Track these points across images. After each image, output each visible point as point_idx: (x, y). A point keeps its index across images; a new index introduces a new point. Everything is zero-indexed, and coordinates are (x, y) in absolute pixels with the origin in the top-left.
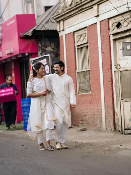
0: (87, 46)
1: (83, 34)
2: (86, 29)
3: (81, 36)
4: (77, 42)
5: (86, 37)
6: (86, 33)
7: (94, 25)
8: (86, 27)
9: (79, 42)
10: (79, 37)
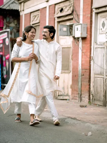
0: (39, 25)
1: (37, 15)
2: (39, 11)
3: (35, 16)
4: (33, 21)
5: (39, 18)
6: (38, 15)
7: (44, 8)
8: (39, 10)
9: (34, 21)
10: (34, 17)
